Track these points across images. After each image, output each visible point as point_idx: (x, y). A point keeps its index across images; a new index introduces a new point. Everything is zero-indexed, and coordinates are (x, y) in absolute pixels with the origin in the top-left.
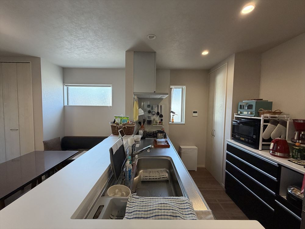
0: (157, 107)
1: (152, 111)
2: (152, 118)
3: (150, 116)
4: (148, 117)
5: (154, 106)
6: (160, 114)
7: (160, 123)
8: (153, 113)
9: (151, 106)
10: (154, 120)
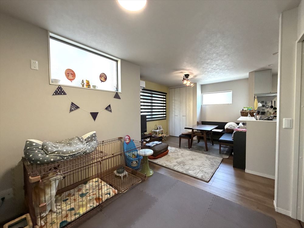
0: (271, 103)
1: (265, 105)
2: (266, 110)
3: (264, 109)
4: (262, 109)
5: (267, 102)
6: (274, 107)
7: (273, 113)
8: (267, 107)
9: (265, 102)
10: (268, 111)
